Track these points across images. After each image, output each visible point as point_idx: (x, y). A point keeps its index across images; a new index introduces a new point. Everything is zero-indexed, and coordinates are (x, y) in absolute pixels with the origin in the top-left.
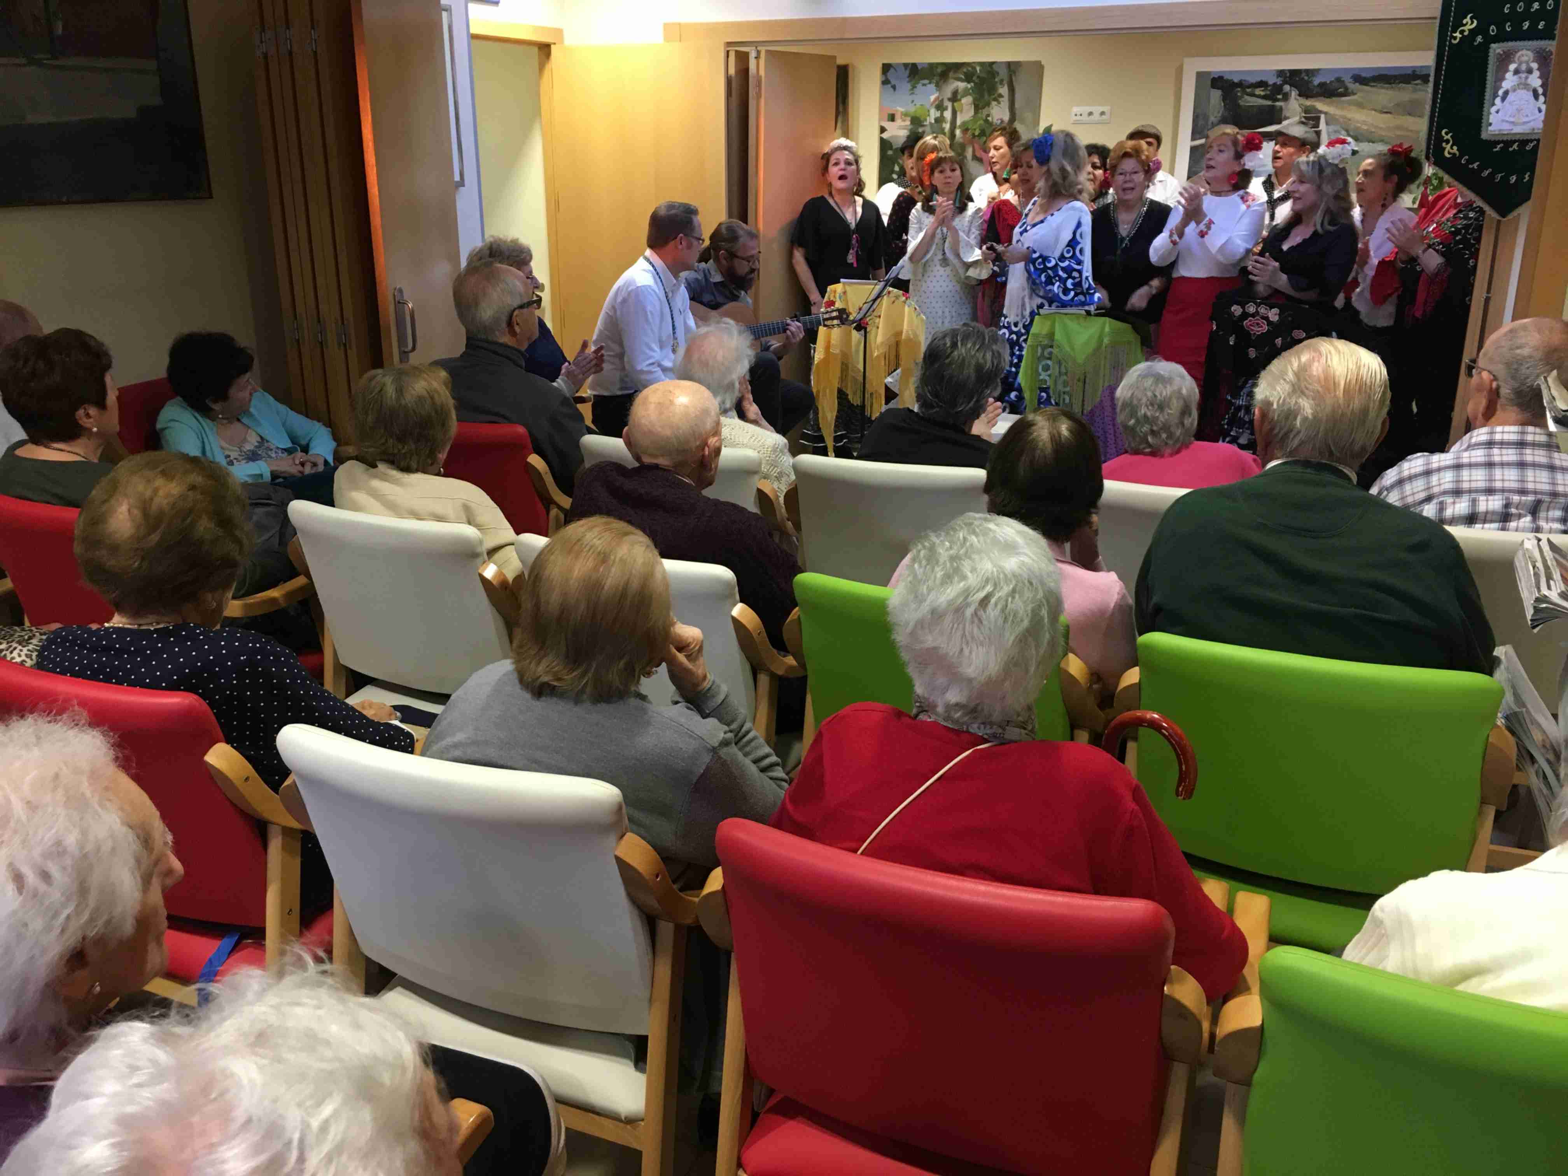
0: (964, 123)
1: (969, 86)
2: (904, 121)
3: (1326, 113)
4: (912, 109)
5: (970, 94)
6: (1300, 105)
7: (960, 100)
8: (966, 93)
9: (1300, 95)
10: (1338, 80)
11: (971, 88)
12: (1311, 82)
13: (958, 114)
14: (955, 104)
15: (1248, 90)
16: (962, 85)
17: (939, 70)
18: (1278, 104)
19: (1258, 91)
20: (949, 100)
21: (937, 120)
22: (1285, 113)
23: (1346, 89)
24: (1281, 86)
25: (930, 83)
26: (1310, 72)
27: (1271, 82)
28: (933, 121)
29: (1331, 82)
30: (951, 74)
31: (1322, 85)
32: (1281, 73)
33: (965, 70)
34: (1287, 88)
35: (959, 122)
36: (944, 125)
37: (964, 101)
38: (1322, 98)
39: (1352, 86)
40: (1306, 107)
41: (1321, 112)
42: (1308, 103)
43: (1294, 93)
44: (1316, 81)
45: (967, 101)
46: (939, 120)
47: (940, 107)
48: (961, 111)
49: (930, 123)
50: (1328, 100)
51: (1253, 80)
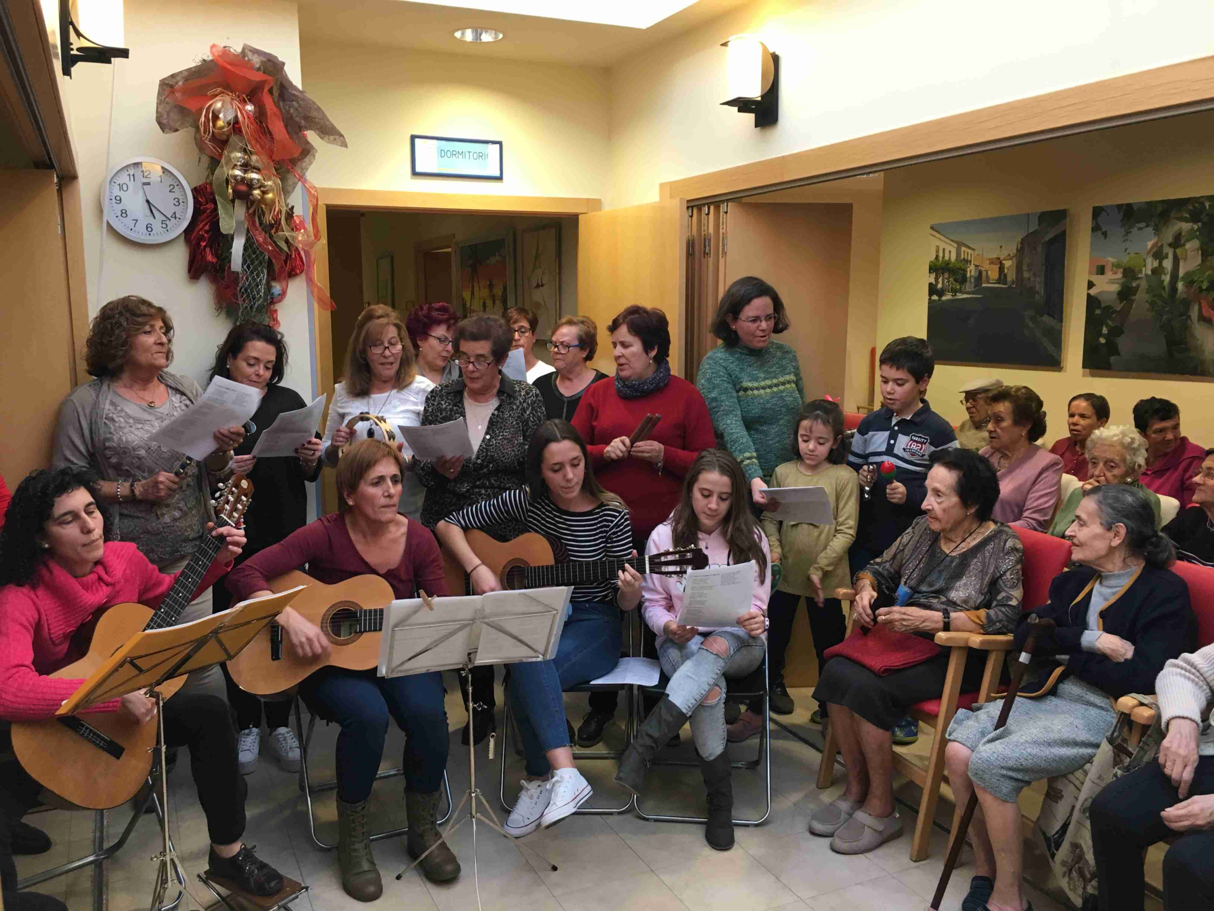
0: (1188, 274)
1: (1196, 227)
2: (1116, 273)
4: (1125, 260)
5: (1197, 237)
7: (1184, 245)
8: (1191, 235)
11: (1198, 229)
13: (1182, 264)
14: (1178, 251)
16: (1186, 226)
17: (1159, 209)
20: (1170, 245)
21: (1154, 271)
25: (1147, 226)
28: (1150, 273)
30: (1173, 214)
33: (1191, 207)
35: (1181, 273)
36: (1163, 277)
37: (1188, 246)
45: (1192, 246)
46: (1157, 271)
47: (1159, 255)
48: (1185, 259)
49: (1146, 275)
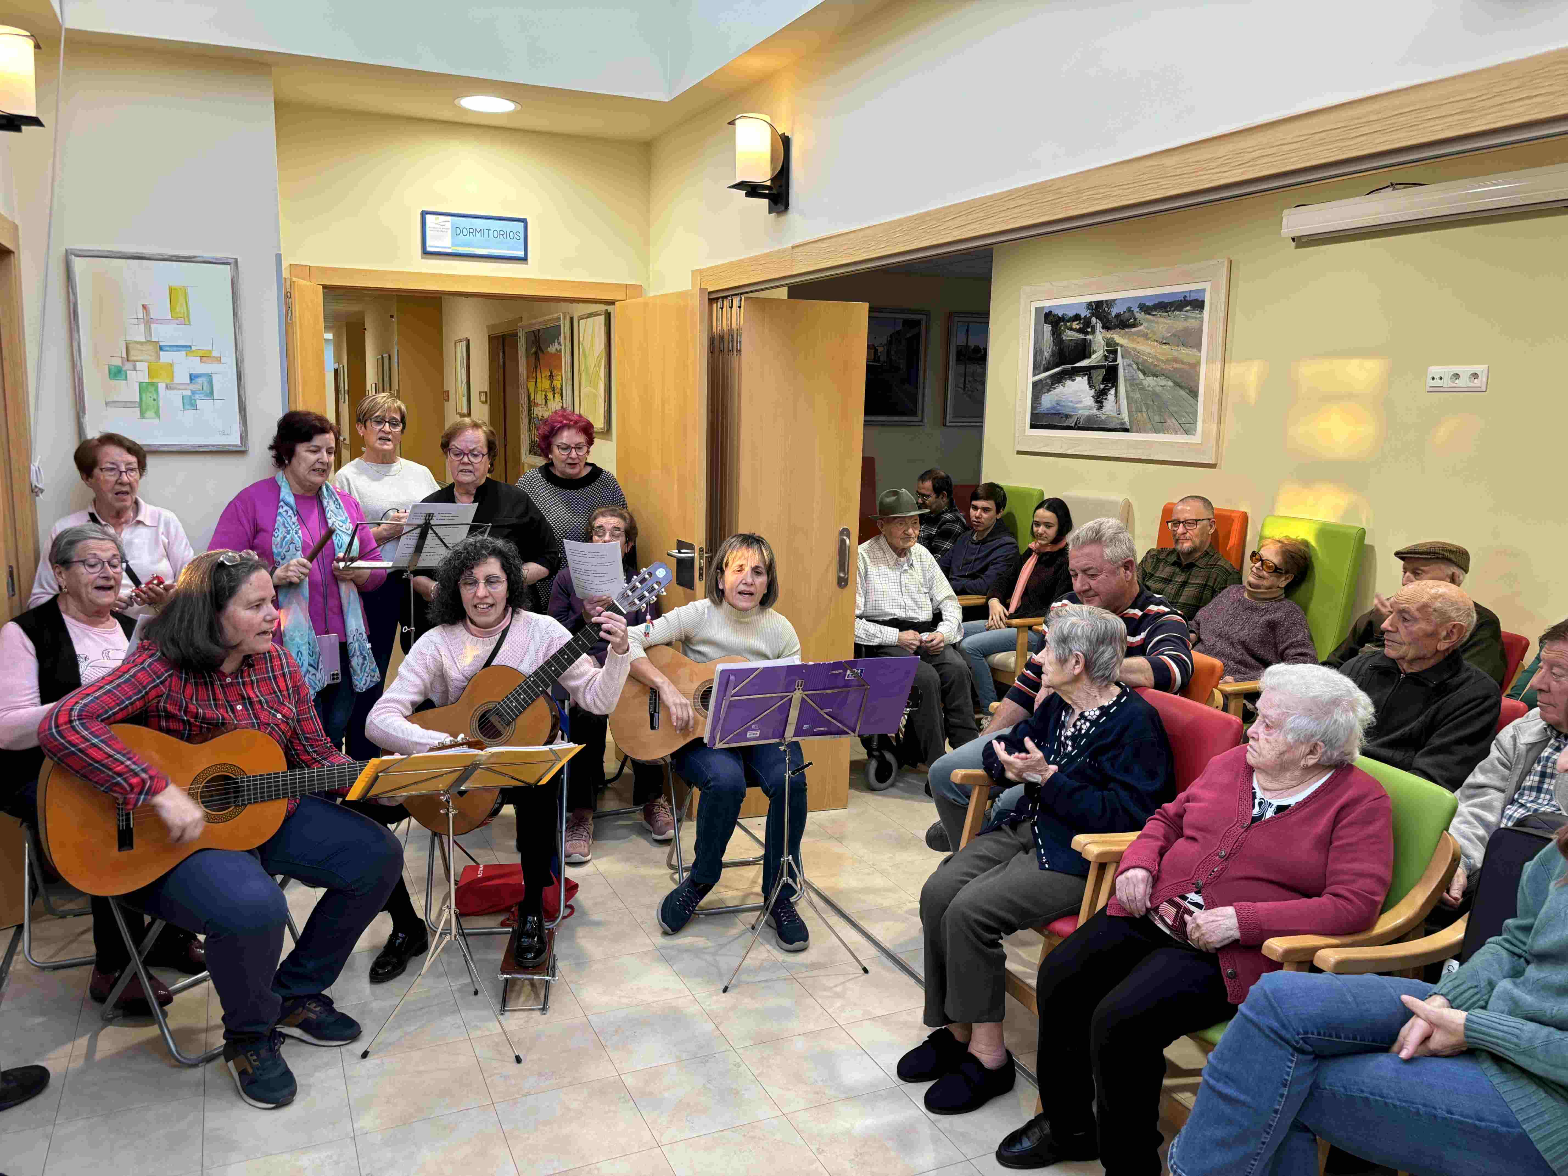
3: (1122, 346)
6: (1104, 338)
9: (1103, 328)
10: (1129, 310)
12: (1109, 314)
15: (1068, 324)
18: (1089, 337)
19: (1075, 325)
22: (1094, 347)
23: (1135, 319)
24: (1090, 318)
26: (1110, 303)
27: (1083, 316)
29: (1124, 312)
31: (1118, 316)
32: (1089, 305)
34: (1094, 320)
38: (1118, 330)
39: (1140, 316)
40: (1108, 340)
41: (1117, 344)
42: (1109, 335)
43: (1099, 326)
44: (1114, 312)
50: (1122, 332)
51: (1071, 314)
